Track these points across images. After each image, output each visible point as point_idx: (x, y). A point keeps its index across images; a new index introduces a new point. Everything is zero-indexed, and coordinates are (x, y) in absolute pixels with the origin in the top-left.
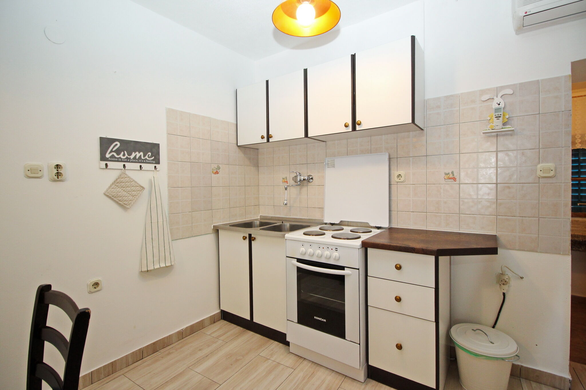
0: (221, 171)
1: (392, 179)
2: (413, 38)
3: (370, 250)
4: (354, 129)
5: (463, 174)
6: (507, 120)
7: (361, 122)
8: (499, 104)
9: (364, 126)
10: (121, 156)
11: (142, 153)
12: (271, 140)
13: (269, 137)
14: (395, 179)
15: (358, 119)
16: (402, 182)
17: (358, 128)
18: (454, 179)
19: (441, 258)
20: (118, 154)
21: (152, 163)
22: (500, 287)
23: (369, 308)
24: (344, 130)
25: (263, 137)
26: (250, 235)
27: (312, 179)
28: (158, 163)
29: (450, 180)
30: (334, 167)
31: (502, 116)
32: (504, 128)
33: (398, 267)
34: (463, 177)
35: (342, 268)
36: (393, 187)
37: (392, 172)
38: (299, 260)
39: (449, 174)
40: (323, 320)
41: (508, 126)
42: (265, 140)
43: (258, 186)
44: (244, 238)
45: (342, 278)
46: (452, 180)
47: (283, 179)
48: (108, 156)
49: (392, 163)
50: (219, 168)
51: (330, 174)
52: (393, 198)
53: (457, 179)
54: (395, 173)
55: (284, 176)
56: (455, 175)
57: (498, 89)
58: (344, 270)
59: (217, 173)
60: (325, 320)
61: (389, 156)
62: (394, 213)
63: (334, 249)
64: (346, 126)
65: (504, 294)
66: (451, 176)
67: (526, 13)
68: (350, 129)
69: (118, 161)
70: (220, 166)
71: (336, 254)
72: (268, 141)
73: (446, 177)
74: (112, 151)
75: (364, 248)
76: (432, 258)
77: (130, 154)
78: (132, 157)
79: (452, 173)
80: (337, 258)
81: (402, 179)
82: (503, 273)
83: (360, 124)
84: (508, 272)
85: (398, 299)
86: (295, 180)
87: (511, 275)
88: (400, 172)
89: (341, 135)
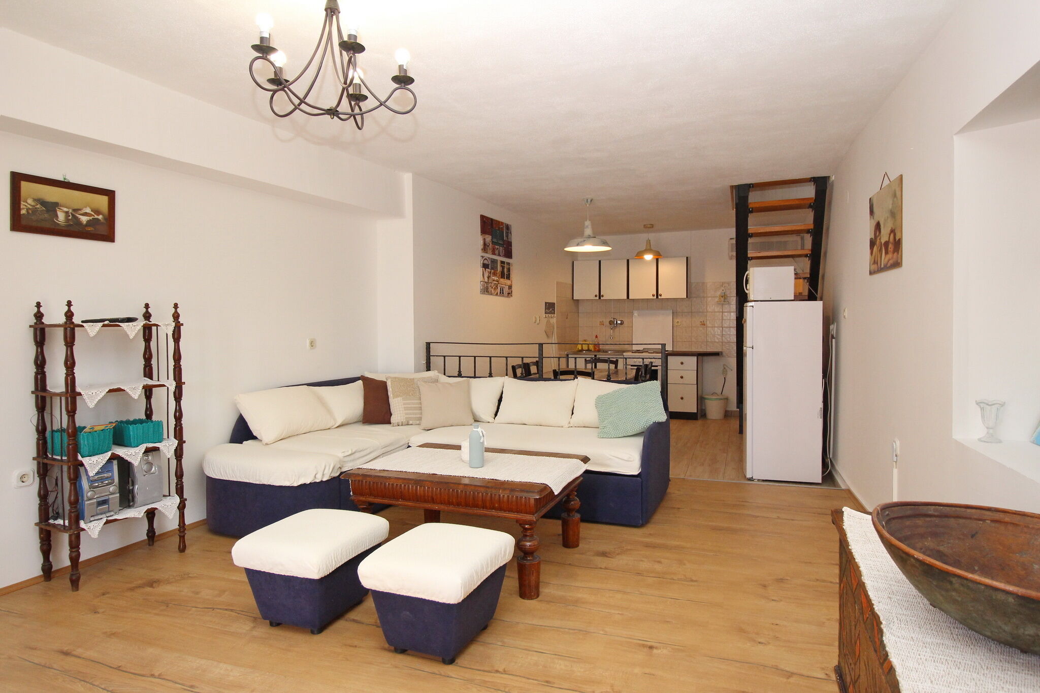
1: (674, 324)
2: (687, 258)
3: (669, 357)
4: (657, 297)
5: (708, 322)
6: (726, 298)
8: (723, 290)
9: (662, 297)
10: (548, 311)
11: (552, 308)
12: (602, 298)
13: (600, 295)
14: (676, 324)
15: (659, 292)
16: (679, 326)
18: (704, 324)
19: (698, 357)
22: (723, 375)
24: (652, 297)
25: (596, 296)
26: (596, 356)
27: (624, 323)
28: (554, 314)
29: (702, 325)
31: (723, 296)
32: (725, 301)
33: (682, 363)
34: (709, 324)
35: (657, 366)
36: (675, 328)
37: (674, 320)
39: (702, 322)
43: (579, 326)
45: (657, 370)
47: (601, 322)
48: (545, 311)
49: (674, 315)
50: (568, 315)
52: (674, 334)
53: (706, 325)
54: (676, 321)
55: (601, 320)
56: (705, 322)
57: (722, 284)
59: (567, 318)
61: (673, 312)
62: (675, 343)
64: (653, 296)
65: (725, 377)
67: (732, 255)
68: (655, 297)
69: (548, 313)
70: (568, 313)
72: (599, 298)
74: (546, 308)
76: (695, 358)
78: (550, 311)
81: (679, 324)
82: (725, 368)
83: (661, 295)
84: (726, 368)
85: (682, 377)
86: (611, 323)
87: (728, 370)
88: (678, 320)
89: (649, 300)
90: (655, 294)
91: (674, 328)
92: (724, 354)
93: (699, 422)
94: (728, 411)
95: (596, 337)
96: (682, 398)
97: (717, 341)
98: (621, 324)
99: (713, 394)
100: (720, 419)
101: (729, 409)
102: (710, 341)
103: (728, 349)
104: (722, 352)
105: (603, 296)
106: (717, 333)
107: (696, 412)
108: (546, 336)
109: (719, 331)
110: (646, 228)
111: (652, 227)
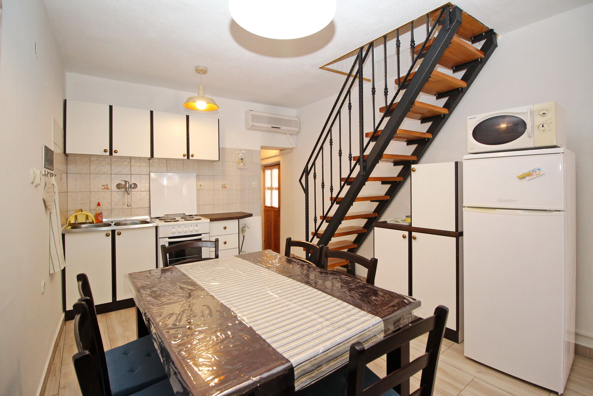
2: (219, 120)
8: (241, 156)
9: (194, 158)
12: (115, 154)
13: (112, 151)
14: (198, 187)
16: (202, 189)
18: (226, 188)
24: (182, 157)
25: (105, 151)
26: (113, 231)
27: (137, 186)
28: (53, 169)
32: (244, 167)
33: (225, 228)
34: (229, 187)
35: (200, 235)
38: (170, 238)
42: (108, 153)
43: (68, 192)
44: (108, 235)
52: (198, 198)
54: (198, 184)
56: (226, 185)
57: (241, 150)
59: (61, 179)
61: (196, 174)
63: (195, 226)
65: (244, 236)
67: (252, 125)
68: (186, 157)
71: (196, 228)
72: (111, 154)
73: (222, 186)
76: (237, 222)
80: (197, 230)
81: (202, 187)
82: (244, 227)
83: (193, 156)
84: (246, 226)
85: (225, 243)
88: (201, 183)
89: (183, 160)
91: (198, 191)
95: (99, 204)
105: (116, 152)
110: (199, 73)
111: (204, 72)
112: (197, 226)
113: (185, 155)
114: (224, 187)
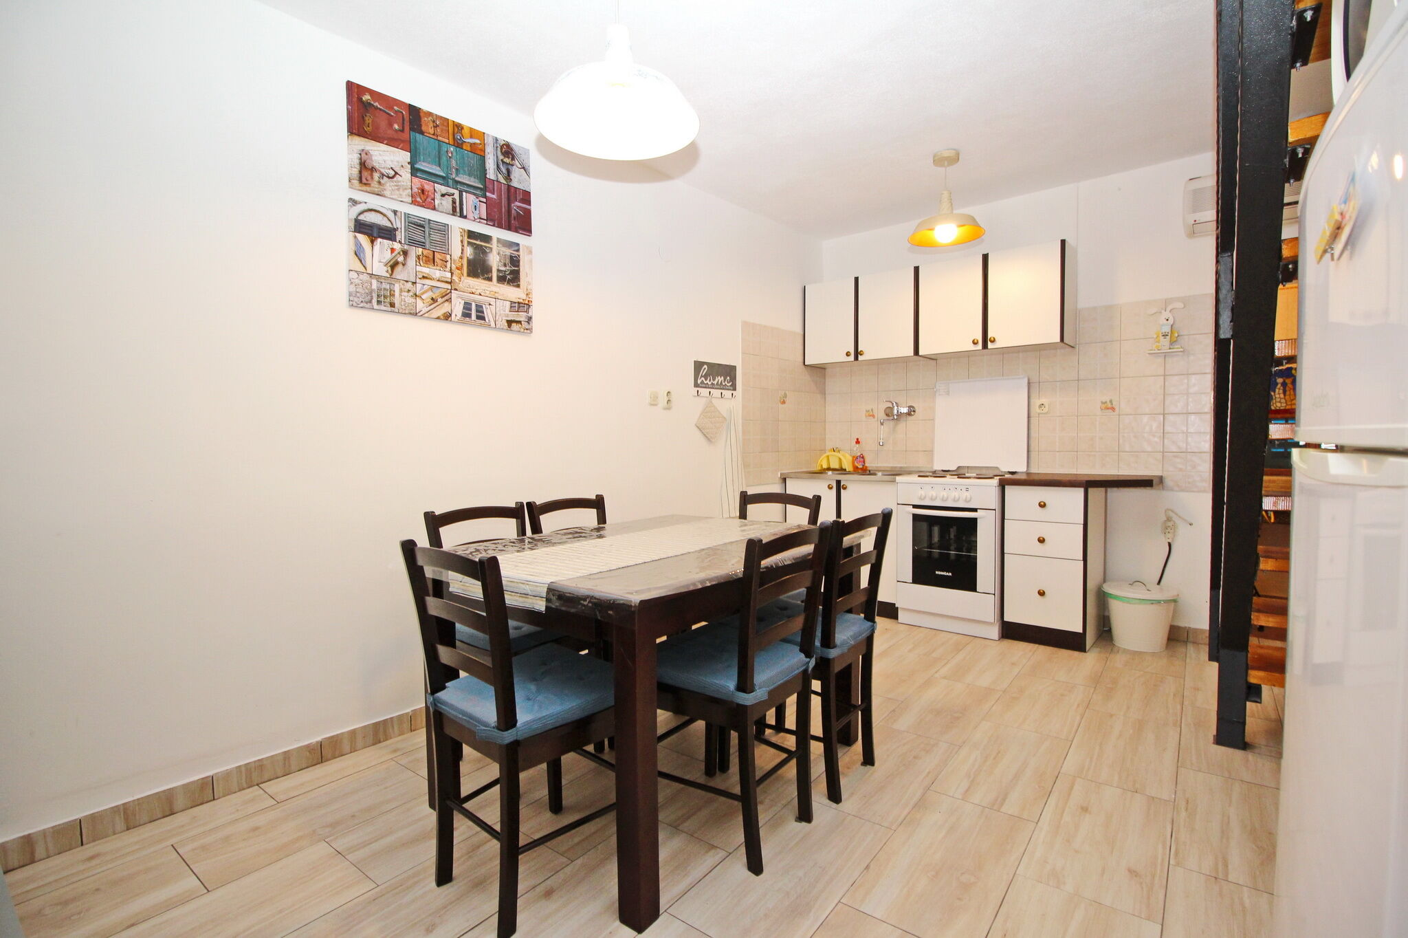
0: (787, 400)
1: (1032, 410)
2: (1063, 242)
3: (1007, 487)
4: (985, 346)
5: (1124, 403)
6: (1175, 339)
7: (994, 339)
8: (1167, 320)
9: (998, 345)
10: (708, 381)
11: (722, 378)
12: (860, 358)
13: (857, 353)
14: (1035, 409)
15: (990, 335)
16: (1044, 414)
17: (990, 345)
18: (1113, 409)
19: (1090, 490)
20: (706, 380)
21: (730, 390)
22: (1165, 537)
23: (1006, 556)
24: (972, 347)
25: (848, 354)
26: (838, 482)
27: (914, 411)
28: (735, 389)
29: (1107, 411)
30: (948, 394)
31: (1169, 334)
32: (1173, 349)
33: (1042, 505)
34: (1124, 407)
35: (975, 510)
36: (1034, 421)
37: (1032, 401)
38: (915, 506)
39: (1106, 402)
40: (947, 574)
41: (1176, 347)
42: (852, 358)
43: (825, 421)
44: (830, 488)
45: (974, 521)
46: (1110, 411)
47: (867, 411)
48: (699, 381)
49: (1032, 390)
50: (785, 396)
51: (941, 404)
52: (1033, 434)
53: (1117, 409)
54: (1036, 402)
55: (869, 408)
56: (1114, 403)
57: (1167, 302)
58: (977, 511)
59: (784, 402)
60: (950, 574)
61: (1029, 380)
62: (1033, 454)
63: (964, 490)
64: (975, 343)
65: (1170, 545)
66: (1110, 406)
67: (1195, 221)
68: (980, 346)
69: (706, 387)
70: (787, 392)
71: (965, 494)
72: (856, 358)
73: (1104, 406)
74: (702, 376)
75: (1001, 487)
76: (1081, 491)
77: (714, 380)
78: (715, 382)
79: (1111, 401)
80: (968, 499)
81: (1046, 410)
82: (1169, 519)
83: (993, 341)
84: (1175, 518)
85: (1041, 541)
86: (889, 413)
87: (1178, 522)
88: (1043, 401)
89: (968, 354)
90: (980, 338)
91: (1032, 420)
92: (1168, 482)
93: (1089, 660)
94: (1179, 628)
95: (858, 442)
96: (1042, 593)
97: (1149, 449)
98: (909, 414)
99: (1135, 582)
100: (1153, 654)
101: (1182, 623)
102: (1127, 449)
103: (1181, 470)
104: (1161, 479)
105: (863, 354)
106: (1147, 429)
107: (1080, 630)
108: (703, 439)
109: (1155, 425)
110: (942, 166)
111: (954, 159)
112: (967, 490)
113: (978, 341)
114: (1109, 407)
